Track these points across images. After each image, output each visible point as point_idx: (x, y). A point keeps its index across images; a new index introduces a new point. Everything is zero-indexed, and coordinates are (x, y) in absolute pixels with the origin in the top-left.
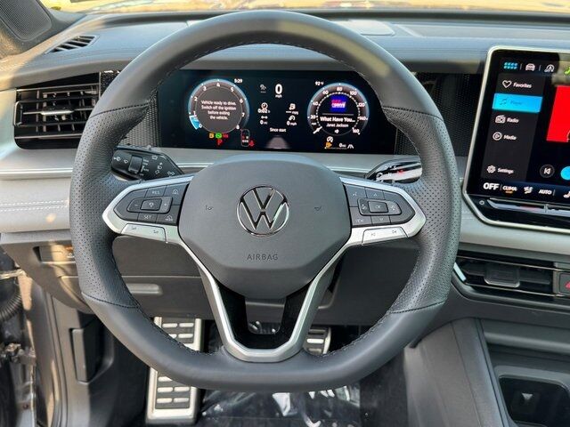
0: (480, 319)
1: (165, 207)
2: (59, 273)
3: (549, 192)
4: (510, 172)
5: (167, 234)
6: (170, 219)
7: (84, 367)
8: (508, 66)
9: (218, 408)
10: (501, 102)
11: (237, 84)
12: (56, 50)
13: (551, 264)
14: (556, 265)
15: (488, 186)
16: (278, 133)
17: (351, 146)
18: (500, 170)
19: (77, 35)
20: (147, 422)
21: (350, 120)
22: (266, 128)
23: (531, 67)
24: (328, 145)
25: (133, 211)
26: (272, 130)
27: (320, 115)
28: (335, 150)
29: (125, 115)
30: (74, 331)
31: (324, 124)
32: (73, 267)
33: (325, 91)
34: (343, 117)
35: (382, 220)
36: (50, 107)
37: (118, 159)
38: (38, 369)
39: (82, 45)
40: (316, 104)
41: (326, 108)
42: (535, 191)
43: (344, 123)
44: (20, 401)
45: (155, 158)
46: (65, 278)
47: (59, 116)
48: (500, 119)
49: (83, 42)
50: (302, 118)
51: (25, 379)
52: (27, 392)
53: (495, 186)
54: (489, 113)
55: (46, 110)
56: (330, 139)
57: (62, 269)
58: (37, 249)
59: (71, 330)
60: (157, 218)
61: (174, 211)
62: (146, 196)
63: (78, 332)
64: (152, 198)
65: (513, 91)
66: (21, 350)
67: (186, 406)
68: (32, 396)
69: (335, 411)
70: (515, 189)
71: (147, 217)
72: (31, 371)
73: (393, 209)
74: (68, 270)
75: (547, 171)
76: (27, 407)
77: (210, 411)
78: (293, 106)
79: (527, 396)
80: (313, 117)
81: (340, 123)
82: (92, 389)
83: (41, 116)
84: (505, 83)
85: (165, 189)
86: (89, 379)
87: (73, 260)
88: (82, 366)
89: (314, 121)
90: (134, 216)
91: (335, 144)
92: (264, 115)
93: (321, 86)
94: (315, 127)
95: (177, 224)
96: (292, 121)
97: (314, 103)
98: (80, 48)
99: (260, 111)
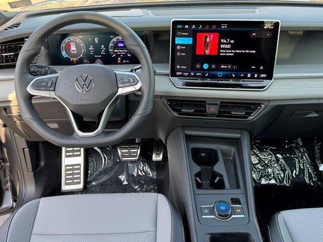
0: (184, 126)
1: (49, 85)
2: (15, 119)
3: (200, 74)
4: (185, 67)
5: (51, 94)
6: (51, 89)
7: (31, 165)
8: (179, 27)
9: (94, 183)
10: (178, 41)
11: (80, 39)
12: (6, 29)
13: (205, 102)
14: (207, 102)
15: (178, 73)
16: (98, 57)
17: (128, 61)
18: (182, 67)
19: (15, 22)
20: (62, 191)
21: (126, 51)
22: (93, 55)
23: (187, 27)
24: (119, 61)
25: (37, 86)
26: (96, 56)
27: (114, 49)
28: (122, 63)
29: (32, 52)
30: (25, 149)
31: (116, 53)
32: (20, 116)
33: (115, 39)
34: (123, 50)
35: (128, 85)
36: (6, 52)
37: (32, 69)
38: (11, 171)
39: (17, 27)
40: (112, 45)
41: (116, 46)
42: (195, 74)
43: (124, 52)
44: (4, 187)
45: (47, 68)
46: (18, 122)
47: (10, 56)
48: (179, 47)
49: (17, 25)
50: (107, 51)
51: (5, 177)
52: (7, 183)
53: (181, 73)
54: (174, 45)
55: (4, 53)
56: (119, 59)
57: (16, 117)
58: (5, 109)
59: (23, 149)
60: (47, 89)
61: (53, 86)
62: (42, 81)
63: (27, 150)
64: (45, 82)
65: (182, 36)
66: (2, 163)
67: (79, 183)
68: (9, 184)
69: (145, 181)
70: (187, 74)
71: (43, 89)
72: (8, 173)
73: (132, 80)
74: (19, 118)
75: (198, 66)
76: (7, 189)
77: (90, 185)
78: (103, 46)
79: (203, 155)
80: (111, 50)
81: (122, 52)
82: (35, 175)
83: (2, 56)
84: (179, 33)
85: (49, 79)
86: (33, 171)
87: (19, 113)
88: (30, 165)
89: (112, 52)
90: (39, 88)
91: (122, 61)
92: (92, 50)
93: (113, 38)
94: (113, 54)
95: (55, 91)
96: (103, 52)
97: (111, 45)
98: (16, 28)
99: (90, 49)
